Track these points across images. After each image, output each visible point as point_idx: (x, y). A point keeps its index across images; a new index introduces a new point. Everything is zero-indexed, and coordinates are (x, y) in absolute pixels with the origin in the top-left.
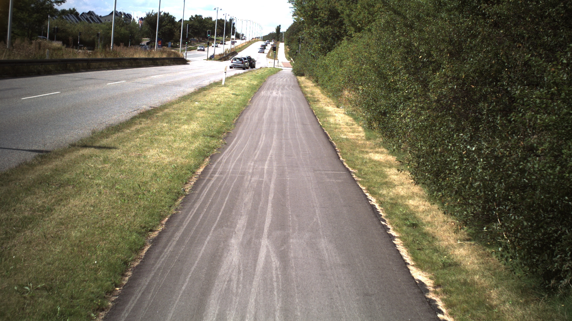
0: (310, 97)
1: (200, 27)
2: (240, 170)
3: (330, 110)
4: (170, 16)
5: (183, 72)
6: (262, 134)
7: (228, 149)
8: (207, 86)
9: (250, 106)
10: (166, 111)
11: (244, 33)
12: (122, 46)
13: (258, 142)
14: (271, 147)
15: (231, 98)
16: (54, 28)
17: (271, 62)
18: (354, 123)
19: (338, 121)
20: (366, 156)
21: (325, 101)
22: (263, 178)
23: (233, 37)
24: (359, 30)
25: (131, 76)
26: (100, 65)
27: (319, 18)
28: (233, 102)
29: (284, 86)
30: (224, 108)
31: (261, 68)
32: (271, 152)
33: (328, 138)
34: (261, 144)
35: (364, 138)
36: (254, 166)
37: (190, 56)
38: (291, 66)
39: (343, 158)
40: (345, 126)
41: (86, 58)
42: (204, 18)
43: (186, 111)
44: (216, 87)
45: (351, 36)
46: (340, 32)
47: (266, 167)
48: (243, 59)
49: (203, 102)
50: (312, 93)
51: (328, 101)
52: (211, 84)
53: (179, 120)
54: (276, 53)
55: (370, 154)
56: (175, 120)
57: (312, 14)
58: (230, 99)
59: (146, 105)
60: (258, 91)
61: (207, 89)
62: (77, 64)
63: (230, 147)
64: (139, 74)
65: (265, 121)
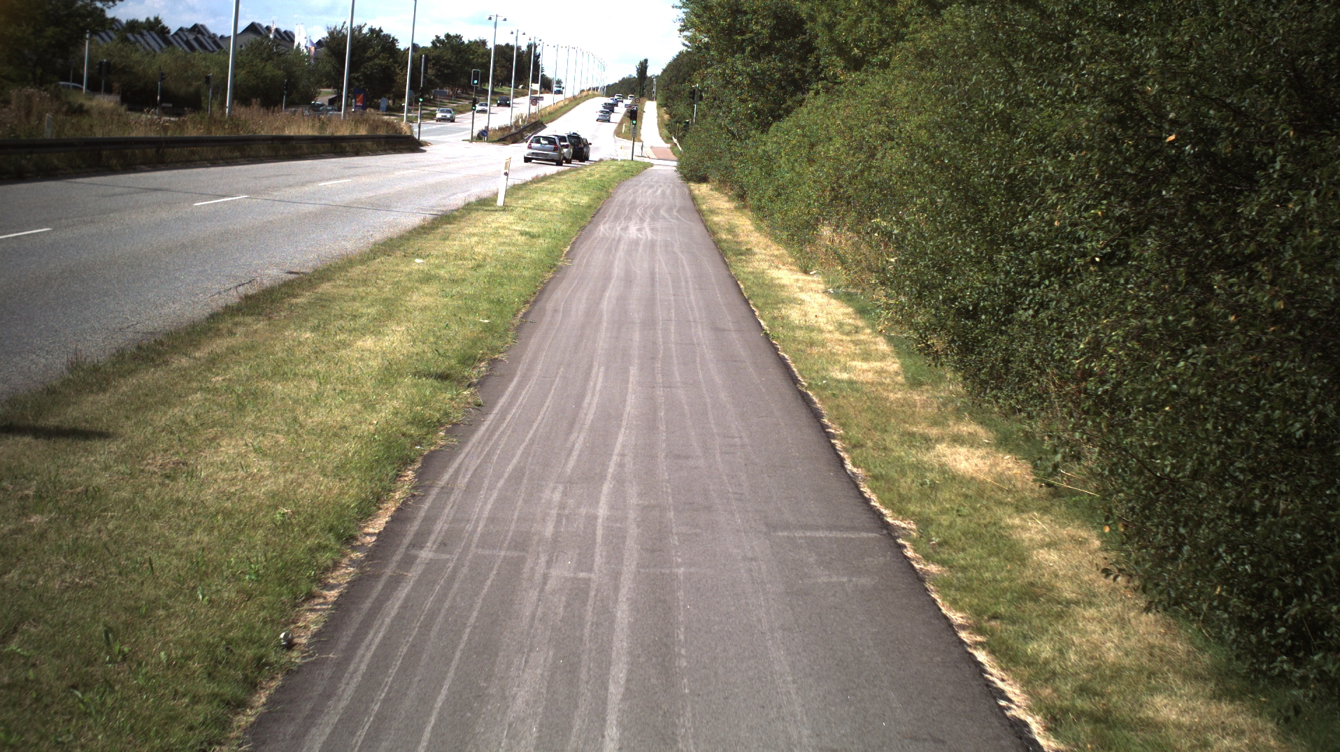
0: (725, 241)
1: (457, 62)
2: (513, 527)
3: (784, 282)
4: (385, 36)
5: (405, 172)
6: (596, 364)
7: (483, 428)
8: (457, 210)
9: (568, 267)
10: (326, 287)
11: (560, 76)
12: (256, 107)
13: (582, 396)
14: (619, 417)
15: (514, 245)
16: (101, 64)
17: (626, 148)
18: (860, 323)
19: (813, 317)
20: (928, 457)
21: (768, 252)
22: (590, 570)
23: (536, 87)
24: (856, 64)
25: (266, 182)
26: (193, 153)
27: (748, 35)
28: (520, 257)
29: (657, 209)
30: (492, 275)
31: (601, 160)
32: (621, 439)
33: (795, 381)
34: (590, 404)
35: (900, 379)
36: (562, 506)
37: (428, 132)
38: (674, 157)
39: (854, 465)
40: (837, 335)
41: (152, 135)
42: (466, 42)
43: (380, 289)
44: (480, 213)
45: (835, 80)
46: (802, 72)
47: (602, 511)
48: (557, 141)
49: (437, 257)
50: (731, 230)
51: (776, 253)
52: (468, 204)
53: (354, 317)
54: (638, 125)
55: (941, 448)
56: (342, 317)
57: (730, 25)
58: (513, 249)
59: (277, 265)
60: (590, 222)
61: (455, 218)
62: (129, 152)
63: (491, 417)
64: (290, 178)
65: (605, 318)
